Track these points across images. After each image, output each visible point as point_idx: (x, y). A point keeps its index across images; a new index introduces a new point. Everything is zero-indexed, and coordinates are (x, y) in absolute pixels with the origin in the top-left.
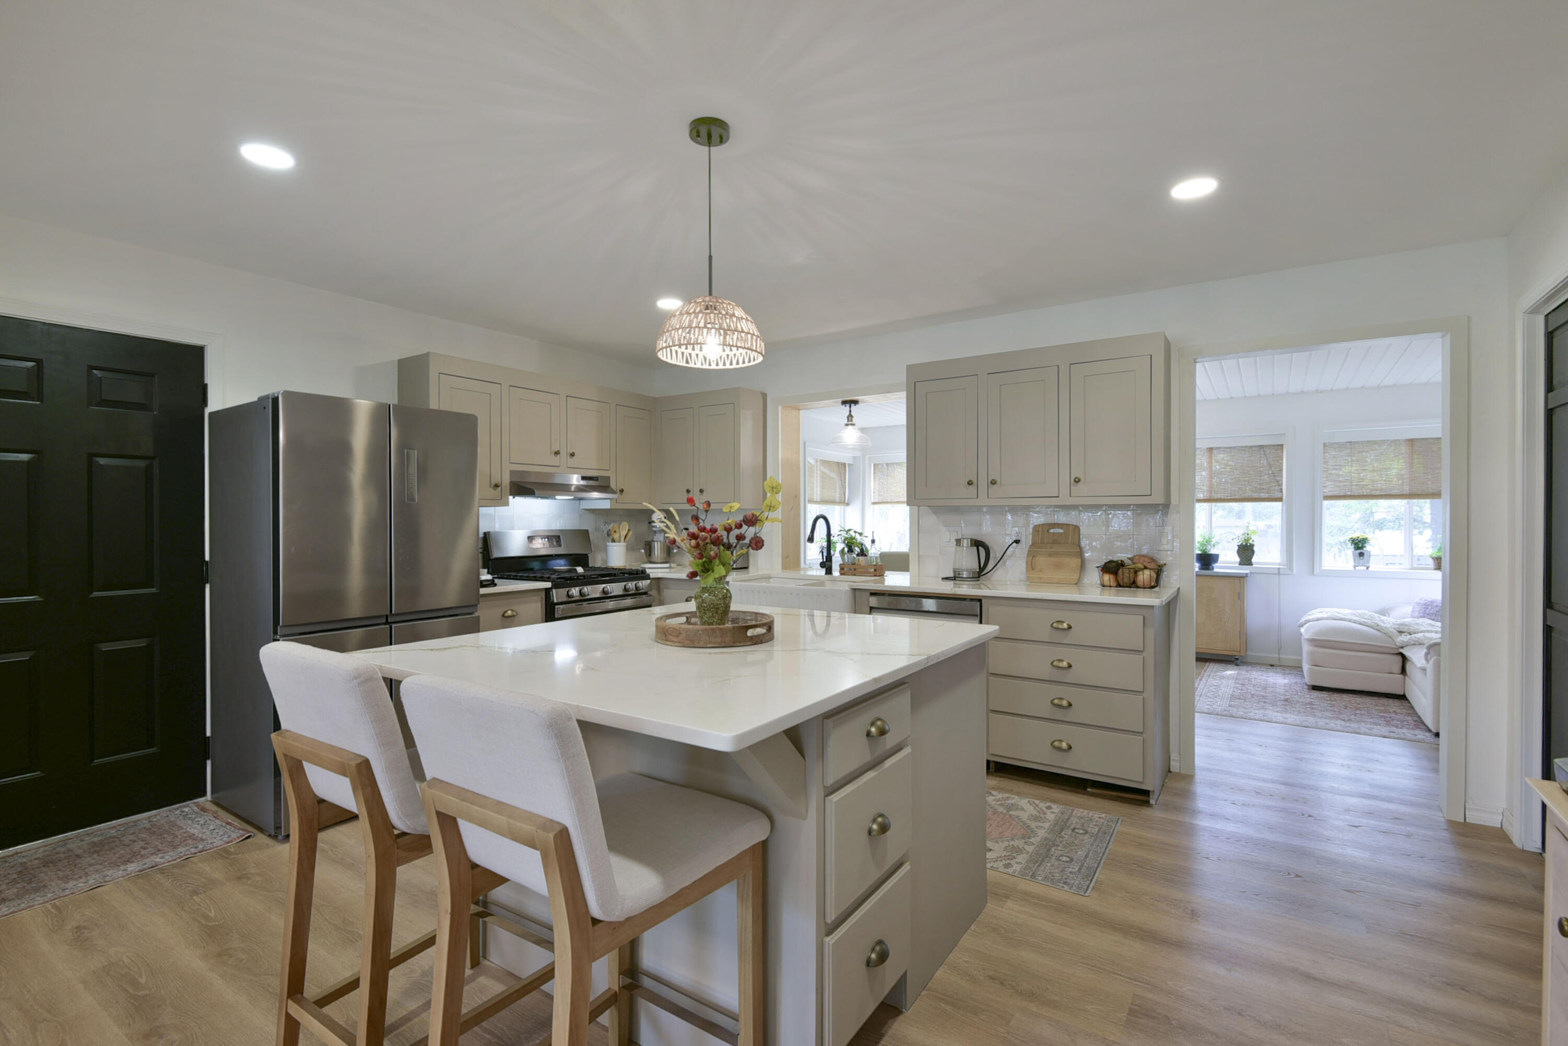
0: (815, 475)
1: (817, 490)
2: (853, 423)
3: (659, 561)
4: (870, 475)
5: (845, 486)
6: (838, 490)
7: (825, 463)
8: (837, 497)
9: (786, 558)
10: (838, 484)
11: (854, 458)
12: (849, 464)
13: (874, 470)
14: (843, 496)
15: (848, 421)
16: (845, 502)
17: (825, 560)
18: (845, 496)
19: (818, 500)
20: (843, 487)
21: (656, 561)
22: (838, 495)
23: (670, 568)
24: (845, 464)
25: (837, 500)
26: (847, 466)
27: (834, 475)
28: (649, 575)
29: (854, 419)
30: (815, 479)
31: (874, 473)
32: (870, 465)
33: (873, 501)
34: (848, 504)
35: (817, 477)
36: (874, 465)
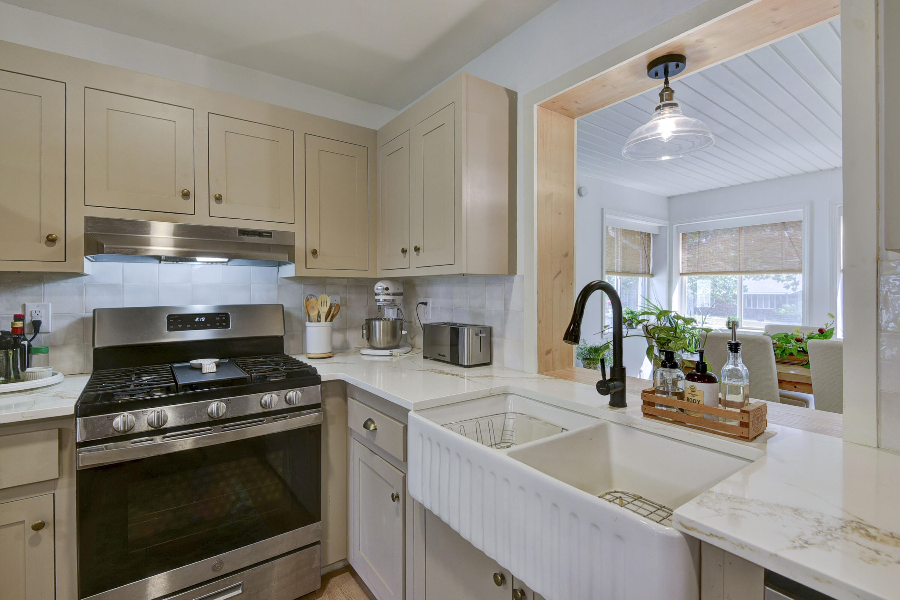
0: (616, 245)
1: (617, 261)
2: (674, 101)
3: (382, 346)
4: (678, 245)
5: (650, 257)
6: (641, 261)
7: (627, 233)
8: (641, 267)
9: (548, 352)
10: (641, 253)
11: (660, 227)
12: (653, 234)
13: (682, 240)
14: (647, 267)
15: (662, 100)
16: (649, 273)
17: (608, 377)
18: (649, 267)
19: (619, 271)
20: (647, 258)
21: (379, 346)
22: (641, 266)
23: (391, 355)
24: (649, 234)
25: (641, 270)
26: (651, 235)
27: (637, 247)
28: (319, 377)
29: (675, 95)
30: (616, 248)
31: (683, 243)
32: (678, 235)
33: (681, 272)
34: (652, 275)
35: (618, 248)
36: (683, 234)
